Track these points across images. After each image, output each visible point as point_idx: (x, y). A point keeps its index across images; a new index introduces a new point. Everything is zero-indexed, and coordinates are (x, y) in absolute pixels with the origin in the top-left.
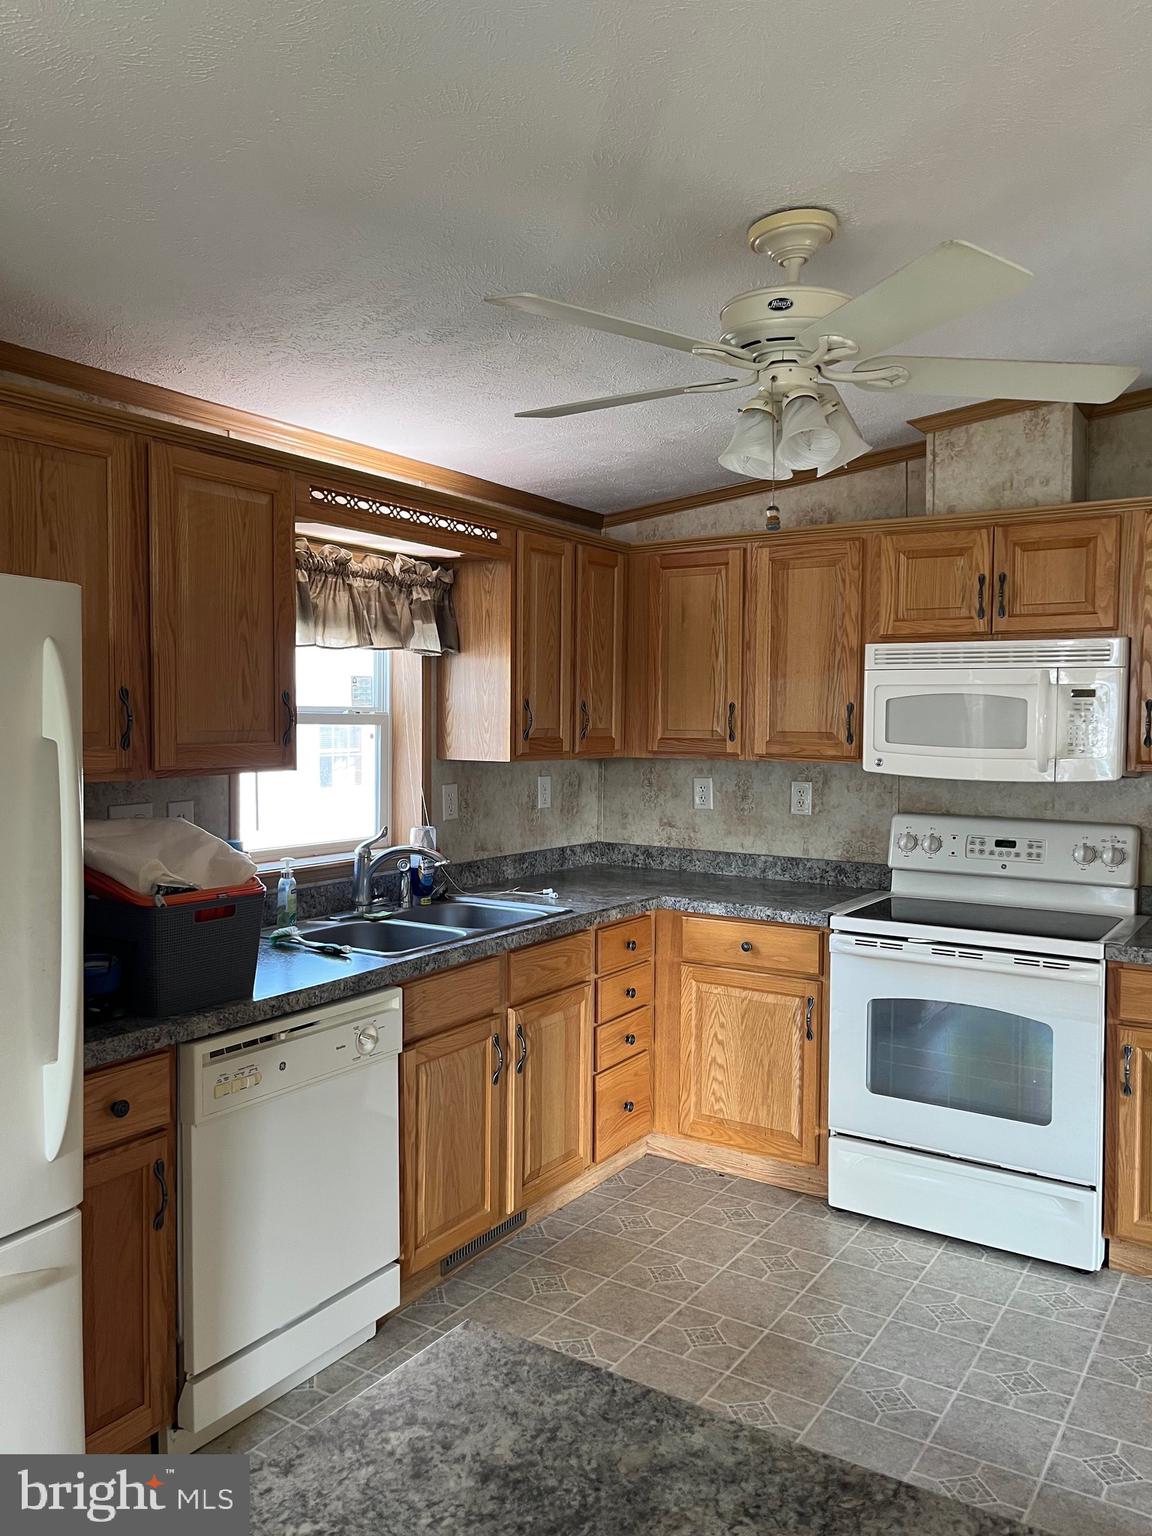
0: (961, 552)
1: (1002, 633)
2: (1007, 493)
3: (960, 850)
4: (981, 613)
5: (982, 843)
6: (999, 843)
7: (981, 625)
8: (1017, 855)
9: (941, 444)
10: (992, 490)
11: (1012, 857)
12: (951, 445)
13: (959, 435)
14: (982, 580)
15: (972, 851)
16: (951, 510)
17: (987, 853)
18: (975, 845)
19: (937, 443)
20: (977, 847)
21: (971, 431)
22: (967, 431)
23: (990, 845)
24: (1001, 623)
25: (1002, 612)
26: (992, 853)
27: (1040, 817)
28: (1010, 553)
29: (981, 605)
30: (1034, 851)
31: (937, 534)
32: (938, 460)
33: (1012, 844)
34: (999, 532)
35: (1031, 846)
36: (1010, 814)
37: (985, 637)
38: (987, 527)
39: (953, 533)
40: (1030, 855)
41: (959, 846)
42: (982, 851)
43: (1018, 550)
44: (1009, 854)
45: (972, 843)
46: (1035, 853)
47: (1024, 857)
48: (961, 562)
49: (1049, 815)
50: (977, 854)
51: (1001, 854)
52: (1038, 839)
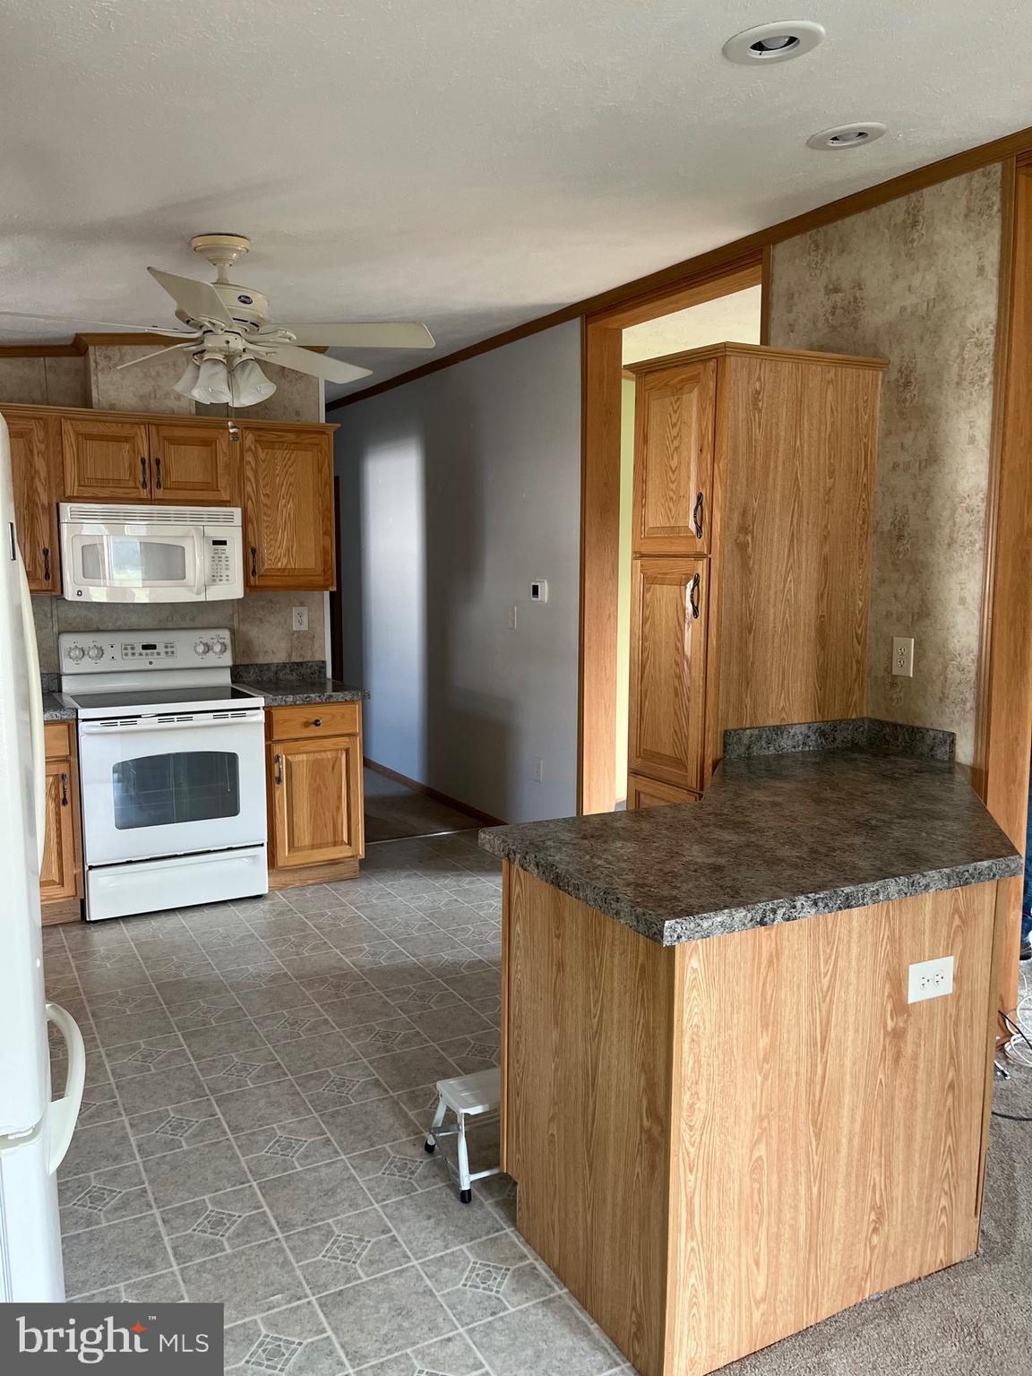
0: (126, 439)
1: (157, 499)
2: (152, 401)
3: (118, 655)
4: (144, 485)
5: (133, 648)
6: (145, 647)
7: (144, 494)
8: (158, 654)
9: (100, 356)
10: (141, 397)
11: (155, 656)
12: (108, 358)
13: (114, 351)
14: (143, 461)
15: (126, 655)
16: (112, 407)
17: (137, 655)
18: (128, 650)
19: (97, 354)
20: (130, 651)
21: (123, 351)
22: (119, 349)
23: (139, 649)
24: (159, 494)
25: (159, 486)
26: (141, 654)
27: (164, 627)
28: (161, 445)
29: (144, 478)
30: (169, 650)
31: (108, 424)
32: (99, 368)
33: (154, 647)
34: (153, 429)
35: (166, 647)
36: (143, 627)
37: (146, 502)
38: (144, 424)
39: (120, 425)
40: (167, 653)
41: (117, 652)
42: (133, 654)
43: (166, 443)
44: (152, 654)
45: (126, 649)
46: (170, 652)
47: (163, 655)
48: (127, 446)
49: (170, 625)
50: (130, 656)
51: (147, 654)
52: (172, 641)
